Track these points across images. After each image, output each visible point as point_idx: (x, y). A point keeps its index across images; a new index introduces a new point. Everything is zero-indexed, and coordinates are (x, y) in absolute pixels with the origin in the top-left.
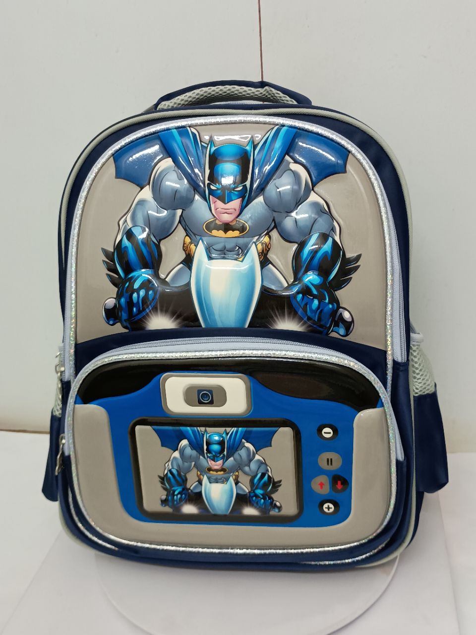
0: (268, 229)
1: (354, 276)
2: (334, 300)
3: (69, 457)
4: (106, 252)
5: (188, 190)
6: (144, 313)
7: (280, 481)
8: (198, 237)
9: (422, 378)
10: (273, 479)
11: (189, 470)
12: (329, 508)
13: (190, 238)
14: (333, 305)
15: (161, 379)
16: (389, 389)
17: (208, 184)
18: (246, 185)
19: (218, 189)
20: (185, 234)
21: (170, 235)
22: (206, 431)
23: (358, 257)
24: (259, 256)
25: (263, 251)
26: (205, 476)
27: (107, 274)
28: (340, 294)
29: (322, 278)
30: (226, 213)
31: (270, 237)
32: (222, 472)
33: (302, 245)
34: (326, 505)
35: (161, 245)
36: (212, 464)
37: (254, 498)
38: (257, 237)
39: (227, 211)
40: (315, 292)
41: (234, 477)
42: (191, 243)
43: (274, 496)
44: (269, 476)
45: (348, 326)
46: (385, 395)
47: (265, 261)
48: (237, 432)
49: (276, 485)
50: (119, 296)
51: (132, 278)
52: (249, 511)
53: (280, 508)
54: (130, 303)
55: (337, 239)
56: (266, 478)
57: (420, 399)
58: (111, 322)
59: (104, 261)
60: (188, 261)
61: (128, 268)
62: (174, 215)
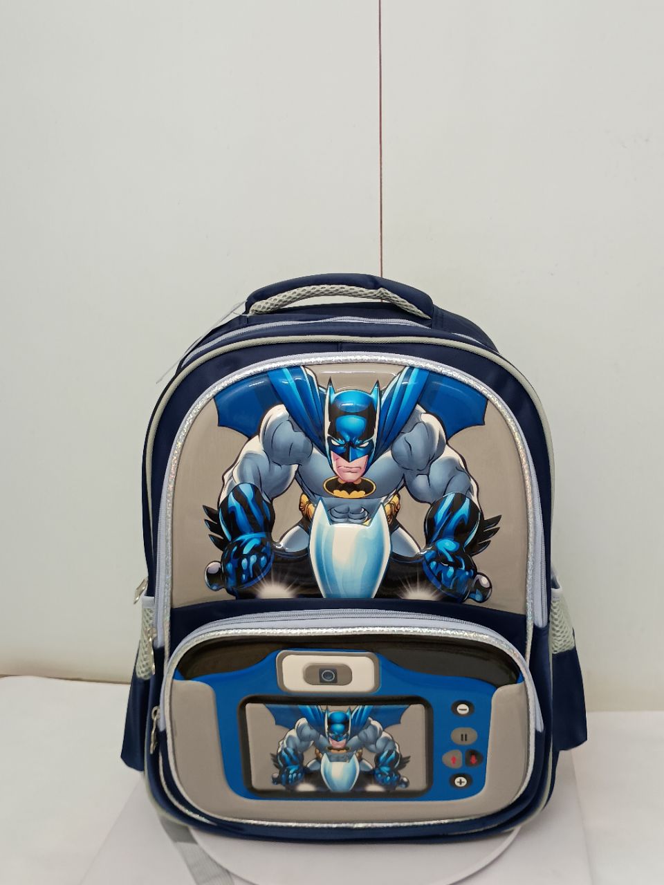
0: (397, 488)
1: (493, 539)
2: (471, 567)
3: (165, 732)
4: (208, 511)
5: (305, 442)
6: (255, 581)
7: (409, 757)
8: (318, 497)
9: (562, 635)
10: (401, 756)
11: (306, 748)
12: (461, 782)
13: (308, 497)
14: (469, 571)
15: (278, 656)
16: (528, 656)
17: (328, 437)
18: (372, 440)
19: (341, 445)
20: (302, 492)
21: (284, 492)
22: (327, 709)
23: (497, 519)
24: (387, 519)
25: (391, 513)
26: (325, 755)
27: (210, 536)
28: (476, 559)
29: (458, 544)
30: (350, 472)
31: (399, 497)
32: (345, 751)
33: (435, 506)
34: (458, 780)
35: (274, 505)
36: (333, 743)
37: (379, 775)
38: (384, 498)
39: (350, 470)
40: (450, 559)
41: (357, 754)
42: (309, 502)
43: (402, 772)
44: (396, 753)
45: (485, 592)
46: (523, 664)
47: (394, 525)
48: (362, 710)
49: (404, 762)
50: (224, 561)
51: (241, 541)
52: (373, 788)
53: (407, 784)
54: (238, 569)
55: (475, 499)
56: (393, 755)
57: (560, 657)
58: (215, 588)
59: (206, 520)
60: (306, 522)
61: (236, 531)
62: (289, 471)
